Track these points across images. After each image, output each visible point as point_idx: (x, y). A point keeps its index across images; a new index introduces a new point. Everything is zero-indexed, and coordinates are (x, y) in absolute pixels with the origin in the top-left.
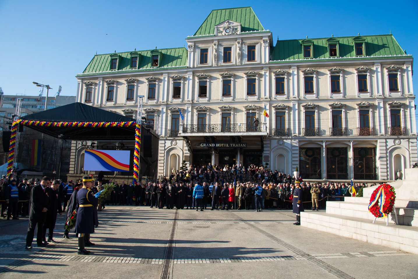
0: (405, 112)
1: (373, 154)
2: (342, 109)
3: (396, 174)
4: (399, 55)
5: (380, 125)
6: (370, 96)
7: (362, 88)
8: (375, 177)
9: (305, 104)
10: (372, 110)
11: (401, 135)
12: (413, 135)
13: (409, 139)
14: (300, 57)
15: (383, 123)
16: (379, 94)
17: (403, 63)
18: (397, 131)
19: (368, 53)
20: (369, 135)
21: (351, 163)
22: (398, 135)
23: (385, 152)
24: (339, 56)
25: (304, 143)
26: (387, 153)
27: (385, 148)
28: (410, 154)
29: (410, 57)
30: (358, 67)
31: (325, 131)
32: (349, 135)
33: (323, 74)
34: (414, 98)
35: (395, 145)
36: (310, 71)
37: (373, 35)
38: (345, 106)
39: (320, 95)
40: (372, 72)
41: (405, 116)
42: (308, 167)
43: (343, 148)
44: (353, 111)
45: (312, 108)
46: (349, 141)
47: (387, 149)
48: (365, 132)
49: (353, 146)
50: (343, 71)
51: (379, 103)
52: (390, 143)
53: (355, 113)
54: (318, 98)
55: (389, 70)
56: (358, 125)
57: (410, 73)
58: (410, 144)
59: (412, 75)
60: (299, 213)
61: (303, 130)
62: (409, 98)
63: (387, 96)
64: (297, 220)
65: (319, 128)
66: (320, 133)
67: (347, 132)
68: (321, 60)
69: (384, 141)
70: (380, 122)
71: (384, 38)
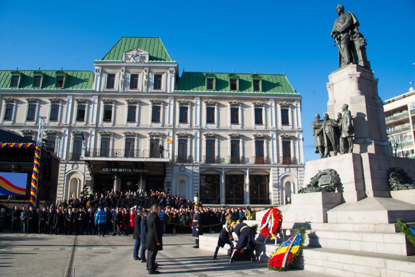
0: (294, 144)
1: (267, 181)
2: (240, 139)
3: (286, 199)
4: (290, 94)
5: (273, 155)
6: (265, 128)
7: (258, 120)
8: (268, 202)
9: (206, 133)
10: (266, 141)
11: (291, 164)
12: (301, 164)
13: (298, 167)
14: (203, 89)
15: (275, 153)
16: (273, 127)
17: (293, 101)
18: (287, 161)
19: (264, 90)
20: (263, 163)
21: (247, 189)
22: (288, 164)
23: (277, 179)
24: (239, 91)
25: (204, 170)
26: (279, 180)
27: (277, 175)
28: (298, 181)
29: (299, 96)
30: (254, 102)
31: (224, 159)
32: (246, 163)
33: (224, 106)
34: (302, 131)
35: (286, 173)
36: (212, 102)
37: (269, 74)
38: (242, 137)
39: (221, 125)
40: (267, 107)
41: (294, 147)
42: (208, 193)
43: (240, 175)
44: (249, 141)
45: (213, 137)
46: (246, 169)
47: (279, 177)
48: (260, 160)
49: (249, 173)
50: (241, 104)
51: (272, 135)
52: (282, 171)
53: (251, 143)
54: (219, 128)
55: (282, 106)
56: (254, 154)
57: (299, 109)
58: (299, 172)
59: (301, 111)
60: (198, 237)
61: (204, 158)
62: (298, 131)
63: (280, 129)
64: (196, 243)
65: (219, 156)
66: (219, 160)
67: (244, 160)
68: (222, 93)
69: (276, 169)
70: (273, 152)
71: (278, 77)
